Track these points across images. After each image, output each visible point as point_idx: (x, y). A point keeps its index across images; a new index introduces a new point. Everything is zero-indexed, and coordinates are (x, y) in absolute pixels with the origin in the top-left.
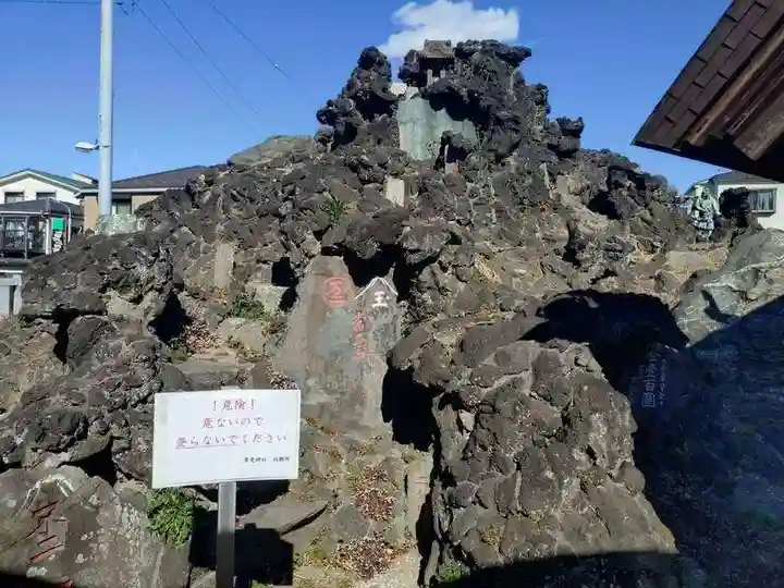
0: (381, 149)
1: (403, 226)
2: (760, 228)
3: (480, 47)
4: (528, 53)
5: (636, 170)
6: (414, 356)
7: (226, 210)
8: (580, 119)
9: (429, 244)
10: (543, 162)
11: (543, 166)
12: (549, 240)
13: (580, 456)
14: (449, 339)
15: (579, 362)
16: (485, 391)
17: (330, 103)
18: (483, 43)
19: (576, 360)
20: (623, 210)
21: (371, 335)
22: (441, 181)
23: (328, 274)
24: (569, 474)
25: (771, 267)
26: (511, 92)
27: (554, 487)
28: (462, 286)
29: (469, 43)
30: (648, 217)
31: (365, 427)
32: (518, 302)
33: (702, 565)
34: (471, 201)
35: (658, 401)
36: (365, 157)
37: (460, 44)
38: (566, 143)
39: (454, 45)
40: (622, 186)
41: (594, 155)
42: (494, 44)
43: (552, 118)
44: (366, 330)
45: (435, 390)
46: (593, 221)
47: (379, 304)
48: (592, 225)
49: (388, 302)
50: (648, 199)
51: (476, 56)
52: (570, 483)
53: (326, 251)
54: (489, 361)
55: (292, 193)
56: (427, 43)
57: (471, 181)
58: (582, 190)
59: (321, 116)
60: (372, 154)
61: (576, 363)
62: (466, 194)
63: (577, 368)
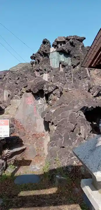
0: (45, 66)
1: (44, 85)
3: (72, 38)
7: (8, 82)
9: (50, 89)
14: (53, 111)
16: (58, 122)
17: (33, 54)
18: (73, 36)
21: (38, 110)
22: (59, 73)
23: (27, 97)
24: (75, 139)
26: (80, 49)
27: (71, 142)
29: (70, 36)
34: (67, 78)
37: (67, 37)
42: (76, 36)
44: (37, 110)
45: (49, 122)
46: (99, 82)
47: (40, 103)
48: (99, 83)
49: (42, 103)
51: (71, 40)
53: (27, 92)
54: (60, 115)
55: (19, 78)
56: (58, 37)
57: (66, 73)
58: (98, 74)
59: (32, 58)
60: (42, 67)
61: (80, 115)
62: (65, 76)
63: (79, 116)
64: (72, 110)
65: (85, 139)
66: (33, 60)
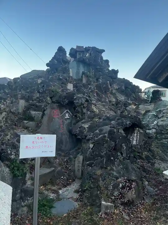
0: (65, 75)
1: (74, 96)
2: (162, 100)
6: (77, 130)
8: (118, 70)
11: (108, 82)
12: (110, 102)
13: (119, 154)
14: (86, 126)
16: (96, 138)
19: (118, 131)
22: (82, 85)
23: (53, 109)
24: (117, 158)
25: (164, 110)
26: (99, 61)
28: (89, 112)
29: (88, 47)
30: (135, 96)
32: (103, 117)
33: (147, 181)
34: (90, 90)
35: (137, 143)
36: (61, 77)
37: (86, 47)
38: (114, 76)
39: (84, 47)
43: (110, 69)
44: (64, 124)
47: (67, 117)
49: (70, 116)
52: (117, 160)
55: (43, 86)
56: (77, 47)
57: (90, 85)
58: (118, 89)
59: (47, 65)
62: (89, 88)
64: (110, 126)
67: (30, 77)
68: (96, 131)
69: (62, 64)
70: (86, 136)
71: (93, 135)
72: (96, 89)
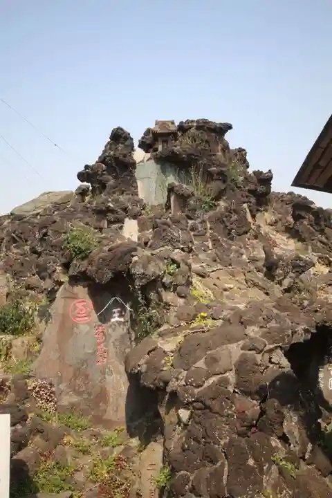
0: (124, 198)
1: (133, 256)
3: (195, 124)
4: (229, 127)
5: (312, 206)
6: (142, 361)
7: (8, 249)
8: (270, 171)
10: (244, 203)
11: (245, 206)
12: (253, 260)
13: (275, 442)
14: (169, 345)
15: (273, 360)
16: (196, 391)
17: (87, 167)
18: (198, 121)
19: (270, 358)
20: (306, 235)
21: (111, 344)
22: (168, 220)
23: (74, 297)
24: (268, 460)
26: (220, 153)
27: (256, 474)
28: (181, 301)
29: (188, 122)
30: (325, 240)
31: (109, 421)
32: (225, 313)
34: (192, 233)
36: (111, 205)
37: (181, 123)
38: (261, 189)
39: (177, 124)
40: (304, 218)
41: (282, 196)
42: (205, 122)
43: (250, 171)
44: (106, 341)
46: (284, 244)
48: (285, 247)
50: (323, 227)
51: (193, 130)
52: (269, 468)
54: (201, 364)
55: (45, 234)
56: (157, 123)
57: (191, 219)
58: (276, 222)
59: (81, 176)
60: (116, 201)
61: (270, 362)
62: (188, 229)
63: (271, 366)
64: (241, 343)
65: (303, 458)
66: (85, 183)
67: (35, 212)
68: (196, 365)
69: (116, 171)
70: (166, 383)
71: (187, 378)
72: (211, 229)
